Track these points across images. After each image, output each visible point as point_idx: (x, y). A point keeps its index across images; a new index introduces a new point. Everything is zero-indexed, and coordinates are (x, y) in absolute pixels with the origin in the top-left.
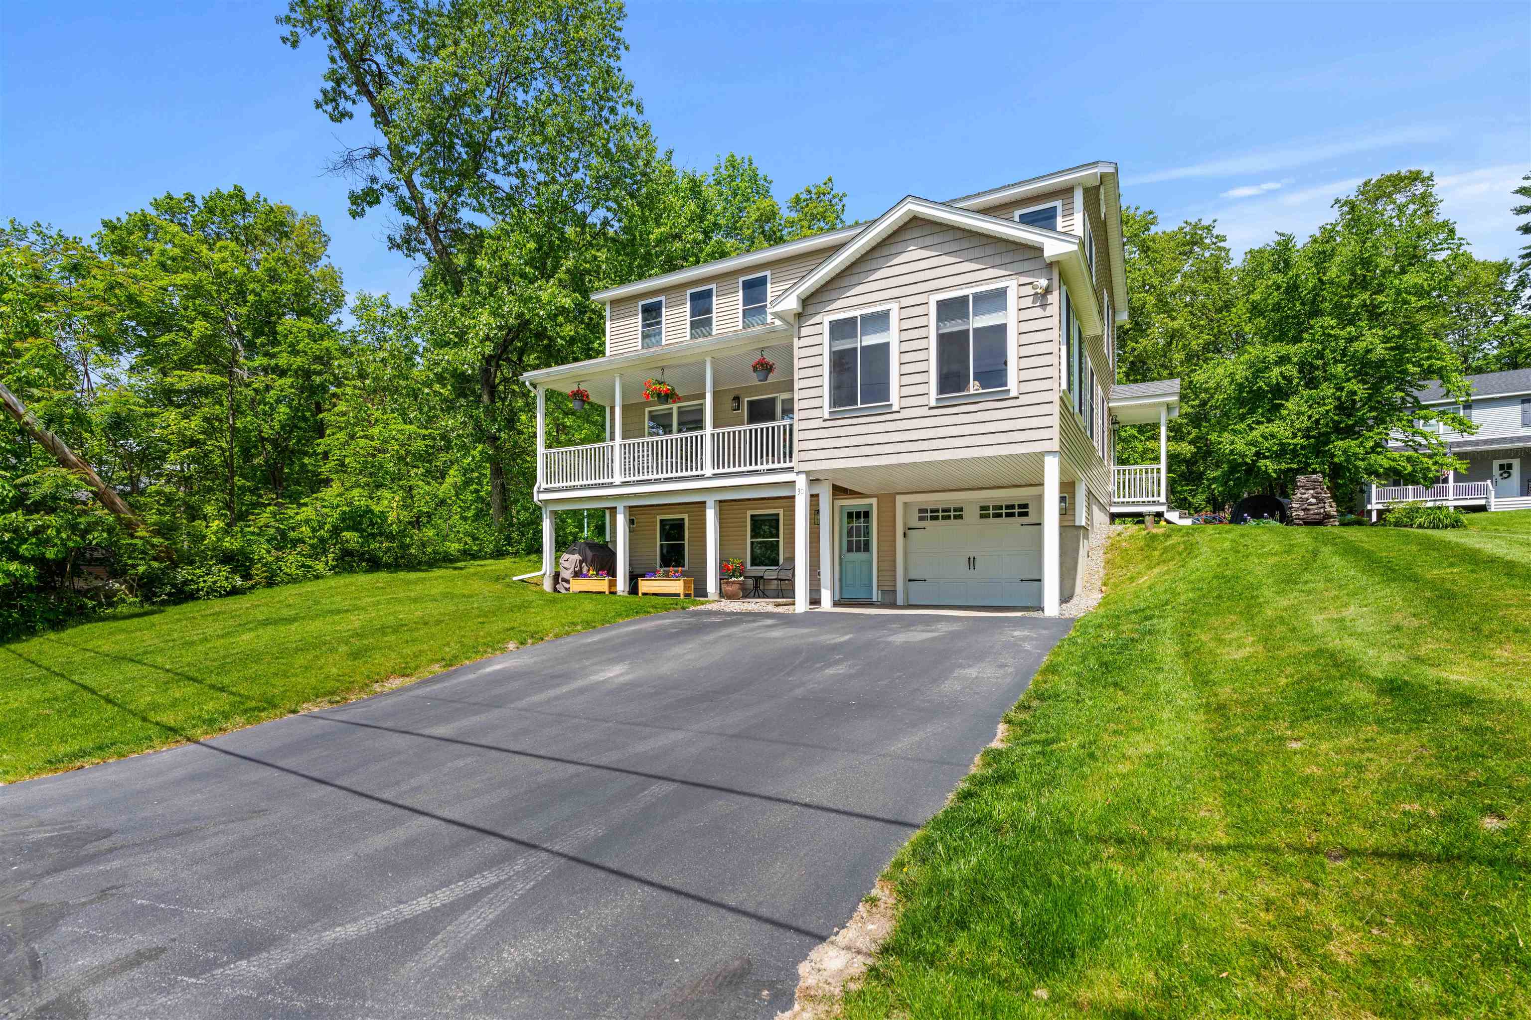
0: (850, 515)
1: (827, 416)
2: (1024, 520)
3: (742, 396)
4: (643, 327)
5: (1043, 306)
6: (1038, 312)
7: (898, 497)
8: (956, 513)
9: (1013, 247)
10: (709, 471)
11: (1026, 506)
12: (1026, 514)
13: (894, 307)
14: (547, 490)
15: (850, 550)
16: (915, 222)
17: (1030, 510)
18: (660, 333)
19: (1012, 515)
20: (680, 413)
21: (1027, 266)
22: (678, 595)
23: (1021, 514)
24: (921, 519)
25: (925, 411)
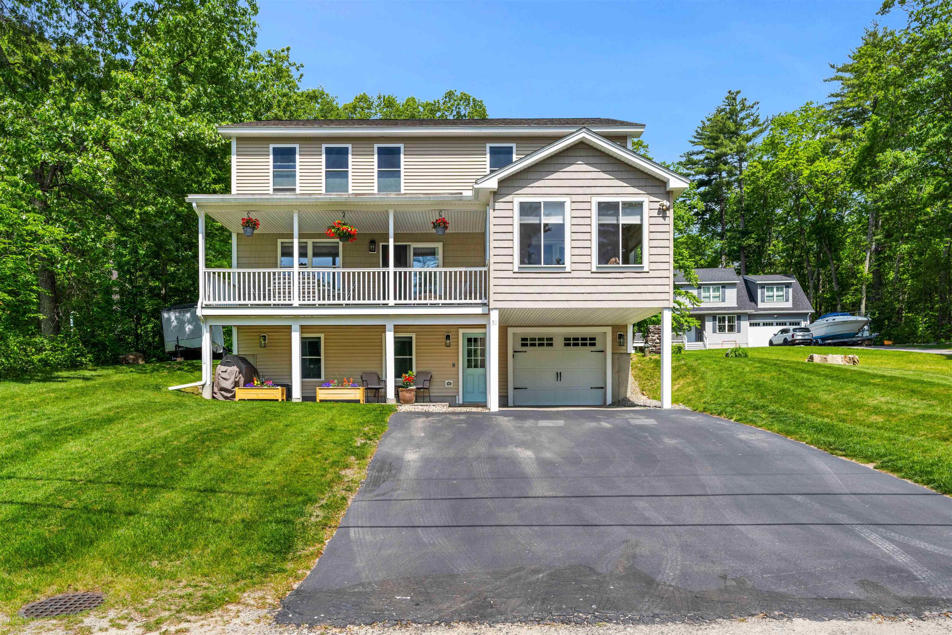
0: (469, 340)
1: (516, 270)
2: (593, 348)
3: (377, 241)
4: (274, 167)
5: (664, 217)
6: (661, 220)
7: (509, 329)
8: (549, 342)
9: (646, 176)
10: (391, 302)
11: (594, 339)
12: (594, 344)
13: (567, 200)
14: (208, 307)
15: (469, 366)
16: (582, 145)
17: (597, 342)
18: (294, 176)
19: (585, 345)
20: (314, 247)
21: (655, 190)
22: (358, 401)
23: (591, 345)
24: (523, 345)
25: (588, 274)
